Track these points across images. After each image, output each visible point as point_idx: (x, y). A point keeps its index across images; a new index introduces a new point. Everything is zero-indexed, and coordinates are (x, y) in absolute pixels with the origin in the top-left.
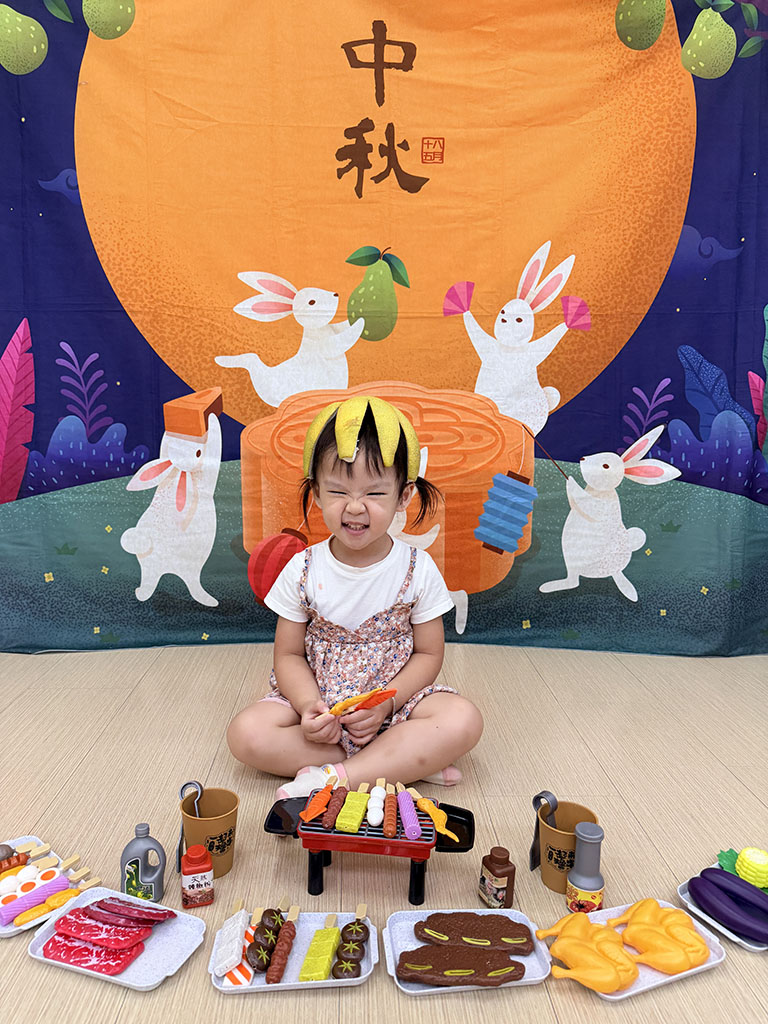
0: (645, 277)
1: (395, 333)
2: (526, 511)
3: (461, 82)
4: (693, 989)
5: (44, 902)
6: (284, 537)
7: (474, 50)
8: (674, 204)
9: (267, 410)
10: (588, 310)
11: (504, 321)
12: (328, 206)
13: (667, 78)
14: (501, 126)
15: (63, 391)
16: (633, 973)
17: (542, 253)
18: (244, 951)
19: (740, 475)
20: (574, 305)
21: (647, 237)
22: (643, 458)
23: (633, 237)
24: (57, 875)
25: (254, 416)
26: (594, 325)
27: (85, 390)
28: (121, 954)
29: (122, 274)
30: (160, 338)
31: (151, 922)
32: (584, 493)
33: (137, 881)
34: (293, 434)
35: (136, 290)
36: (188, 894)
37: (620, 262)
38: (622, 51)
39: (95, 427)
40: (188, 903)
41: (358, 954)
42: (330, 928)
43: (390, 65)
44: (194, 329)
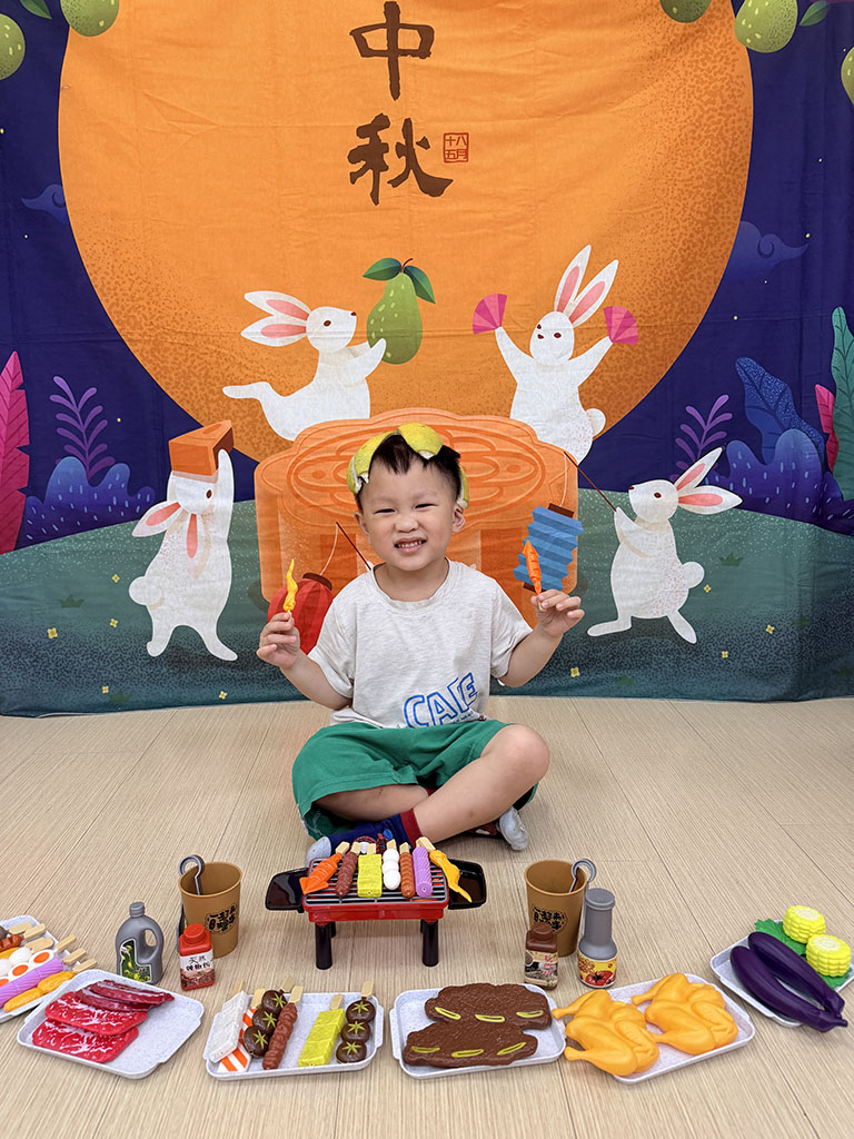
0: (697, 282)
1: (419, 356)
2: (569, 547)
3: (486, 68)
4: (717, 1069)
5: (36, 986)
6: (306, 583)
7: (500, 30)
8: (729, 198)
9: (282, 445)
10: (634, 321)
11: (540, 337)
12: (341, 216)
13: (719, 53)
14: (531, 117)
15: (59, 430)
16: (652, 1055)
17: (581, 260)
18: (241, 1035)
19: (807, 500)
20: (618, 316)
21: (699, 236)
22: (699, 485)
23: (683, 237)
24: (51, 957)
25: (268, 451)
26: (642, 339)
27: (83, 428)
28: (113, 1040)
29: (117, 299)
30: (162, 369)
31: (147, 1006)
32: (634, 525)
33: (133, 963)
34: (312, 469)
35: (133, 316)
36: (187, 975)
37: (669, 267)
38: (668, 24)
39: (96, 469)
40: (187, 985)
41: (363, 1035)
42: (335, 1010)
43: (405, 53)
44: (198, 357)
